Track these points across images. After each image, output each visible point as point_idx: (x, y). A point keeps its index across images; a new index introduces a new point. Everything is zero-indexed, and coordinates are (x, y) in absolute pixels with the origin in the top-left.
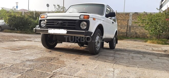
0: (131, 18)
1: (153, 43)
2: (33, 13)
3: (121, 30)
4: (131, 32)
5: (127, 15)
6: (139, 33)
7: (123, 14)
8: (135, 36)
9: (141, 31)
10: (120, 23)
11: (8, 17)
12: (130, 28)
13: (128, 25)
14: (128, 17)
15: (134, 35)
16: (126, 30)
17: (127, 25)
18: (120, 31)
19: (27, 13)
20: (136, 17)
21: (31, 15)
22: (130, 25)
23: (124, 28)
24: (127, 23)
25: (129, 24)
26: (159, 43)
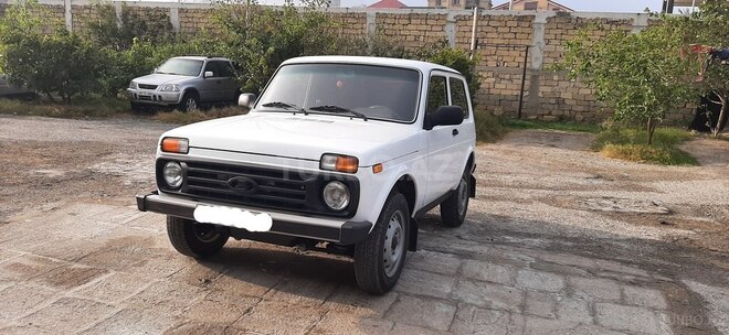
0: (539, 36)
1: (626, 155)
2: (114, 9)
3: (497, 86)
4: (540, 95)
5: (523, 24)
6: (574, 102)
7: (506, 19)
8: (554, 112)
9: (582, 91)
10: (496, 57)
11: (6, 47)
12: (535, 78)
13: (528, 65)
14: (528, 30)
15: (551, 107)
16: (520, 87)
17: (522, 66)
18: (492, 91)
19: (88, 11)
20: (560, 31)
21: (105, 21)
22: (536, 65)
23: (510, 80)
24: (523, 60)
25: (530, 62)
26: (648, 159)
